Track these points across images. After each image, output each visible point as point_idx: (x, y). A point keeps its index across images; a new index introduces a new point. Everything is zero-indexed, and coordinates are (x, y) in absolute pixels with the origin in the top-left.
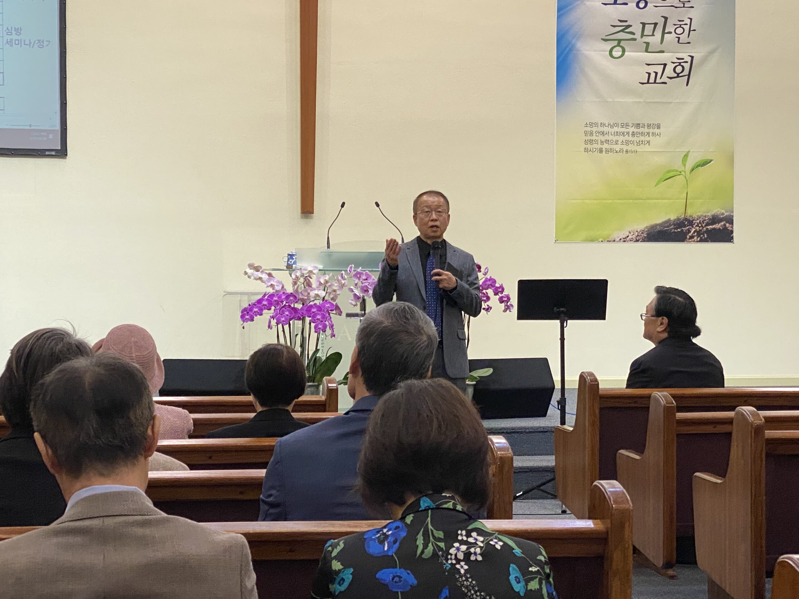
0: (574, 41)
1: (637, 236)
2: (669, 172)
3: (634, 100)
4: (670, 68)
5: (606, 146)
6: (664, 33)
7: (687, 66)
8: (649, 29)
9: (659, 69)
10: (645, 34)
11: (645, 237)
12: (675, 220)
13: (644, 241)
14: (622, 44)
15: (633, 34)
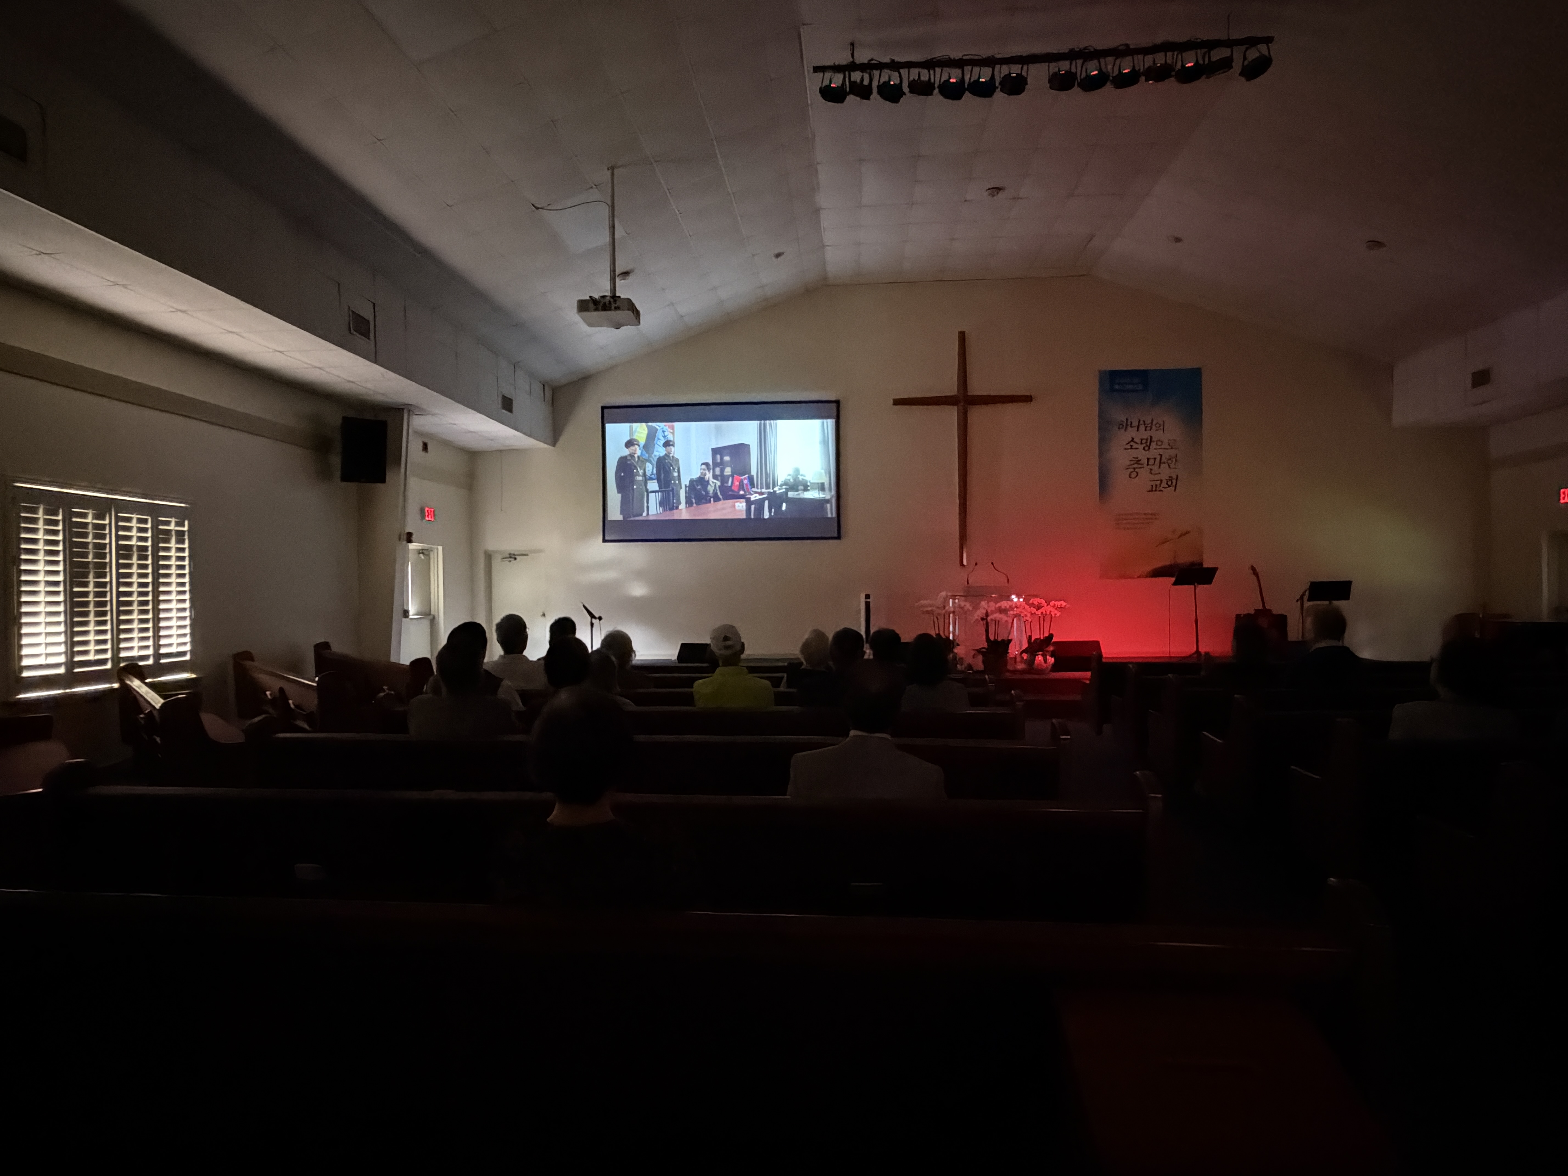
0: (1108, 471)
1: (1147, 574)
2: (1165, 539)
3: (1144, 500)
4: (1164, 482)
5: (1128, 526)
6: (1160, 463)
7: (1174, 481)
8: (1152, 461)
9: (1159, 482)
10: (1149, 463)
11: (1151, 575)
12: (1166, 565)
13: (1150, 577)
14: (1136, 470)
15: (1142, 464)
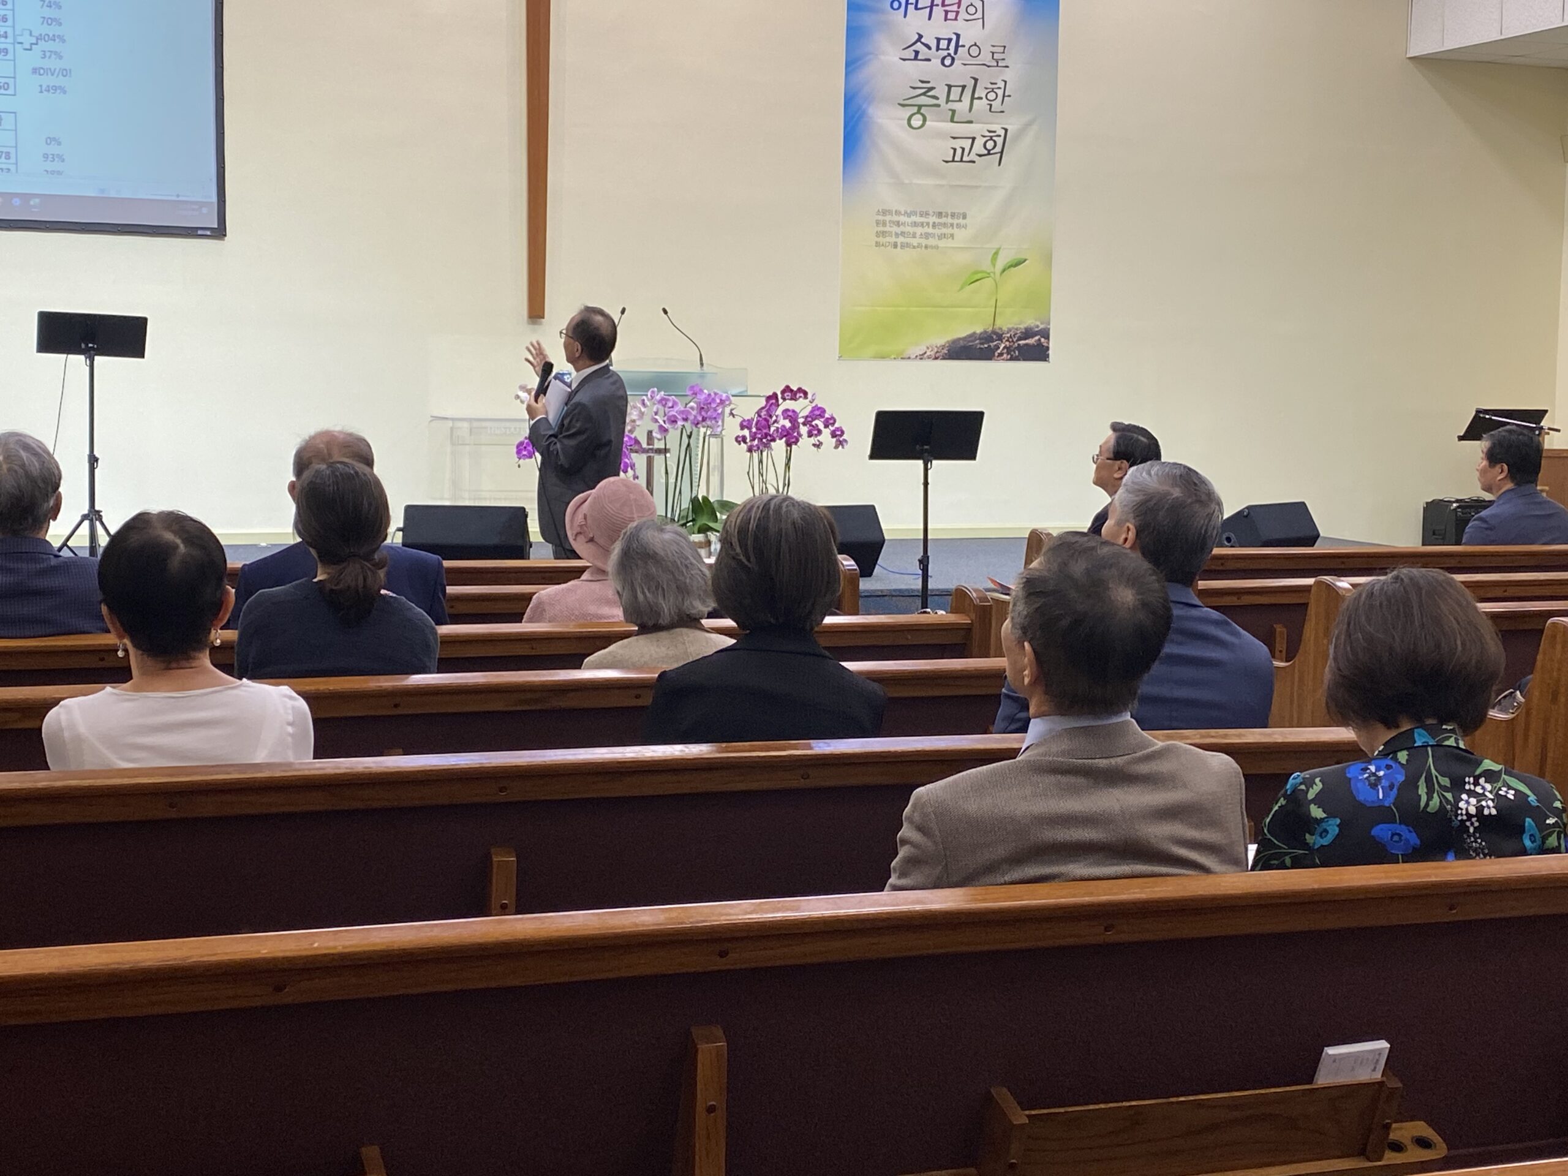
0: (864, 106)
1: (937, 352)
2: (976, 273)
3: (938, 183)
4: (979, 142)
5: (901, 239)
6: (973, 98)
7: (999, 141)
8: (955, 93)
9: (967, 144)
10: (951, 99)
11: (946, 354)
12: (981, 333)
13: (944, 358)
14: (923, 110)
15: (937, 98)
